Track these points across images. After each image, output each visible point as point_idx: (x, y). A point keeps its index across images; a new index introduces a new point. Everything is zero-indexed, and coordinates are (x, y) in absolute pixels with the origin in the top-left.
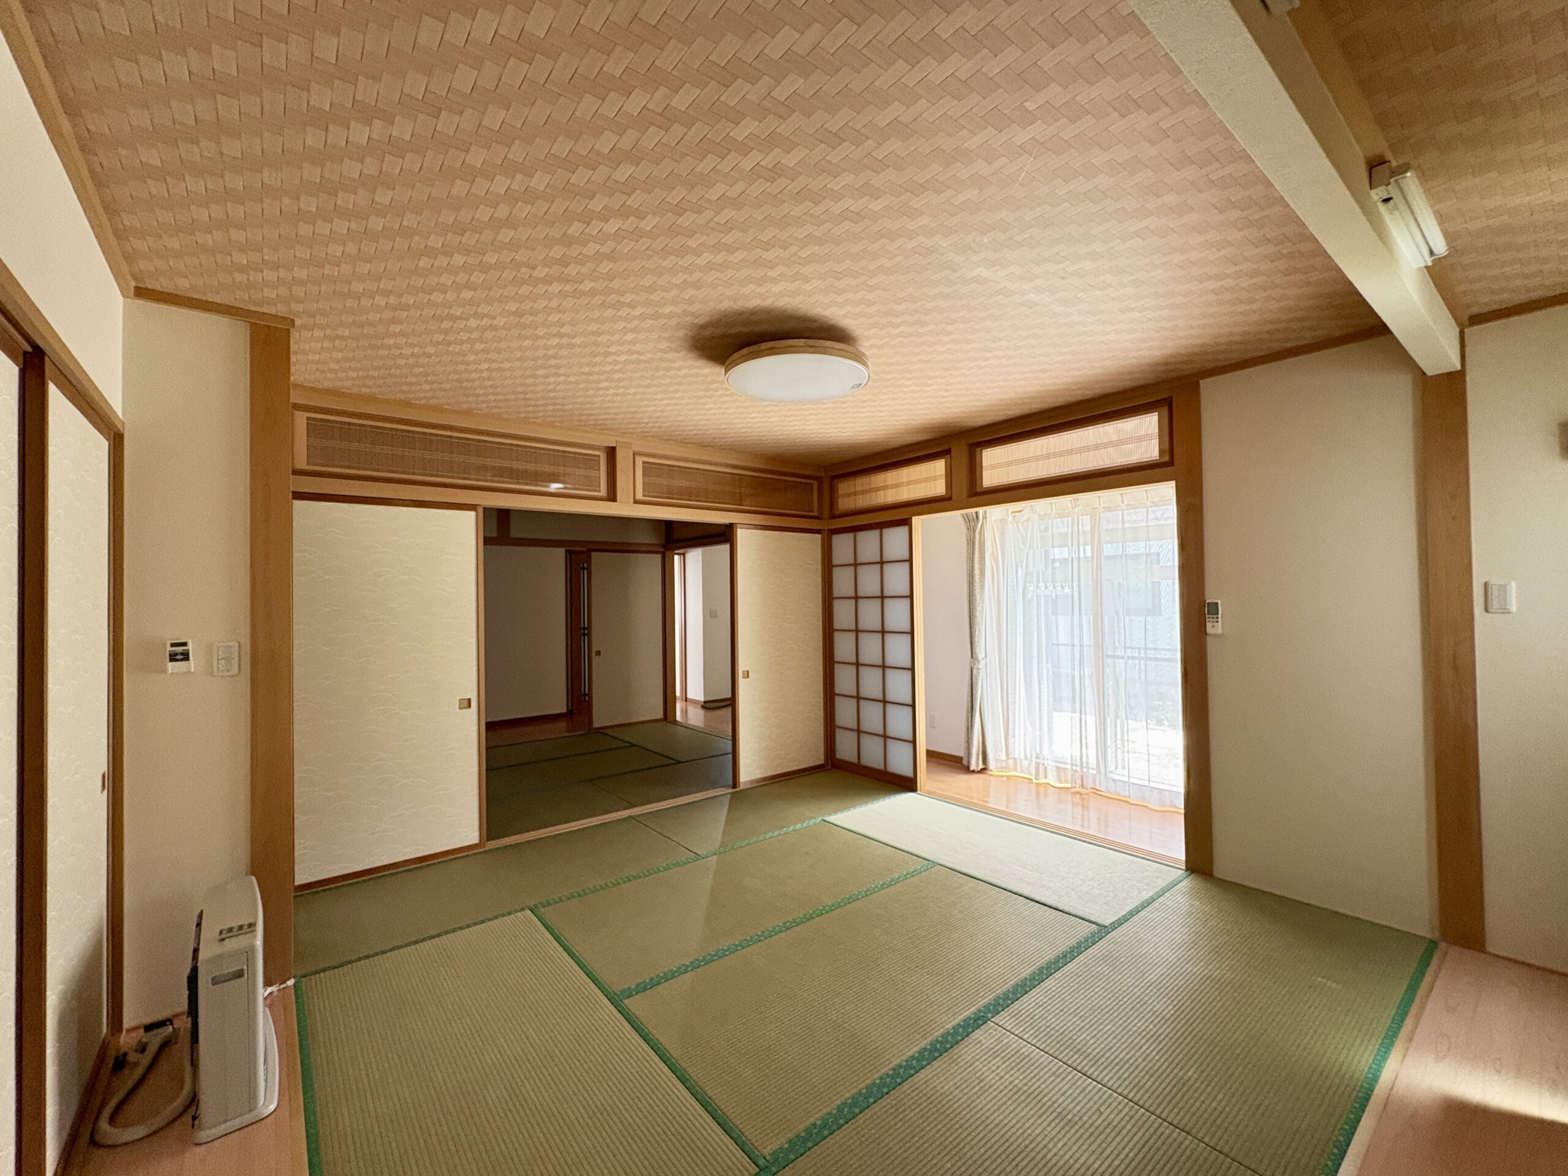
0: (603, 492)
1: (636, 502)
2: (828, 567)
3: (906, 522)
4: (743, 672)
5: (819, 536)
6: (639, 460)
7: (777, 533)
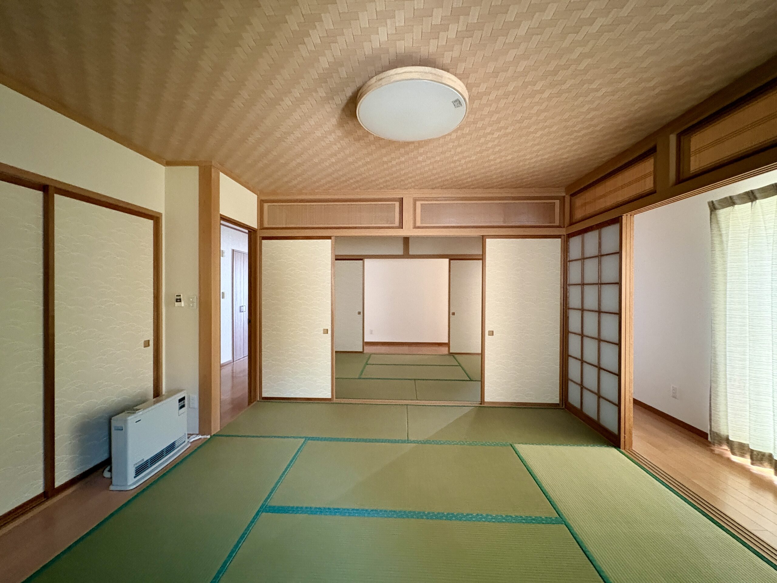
0: (397, 224)
1: (415, 227)
2: (566, 262)
3: (618, 220)
4: (489, 331)
5: (559, 240)
6: (418, 204)
7: (518, 240)
